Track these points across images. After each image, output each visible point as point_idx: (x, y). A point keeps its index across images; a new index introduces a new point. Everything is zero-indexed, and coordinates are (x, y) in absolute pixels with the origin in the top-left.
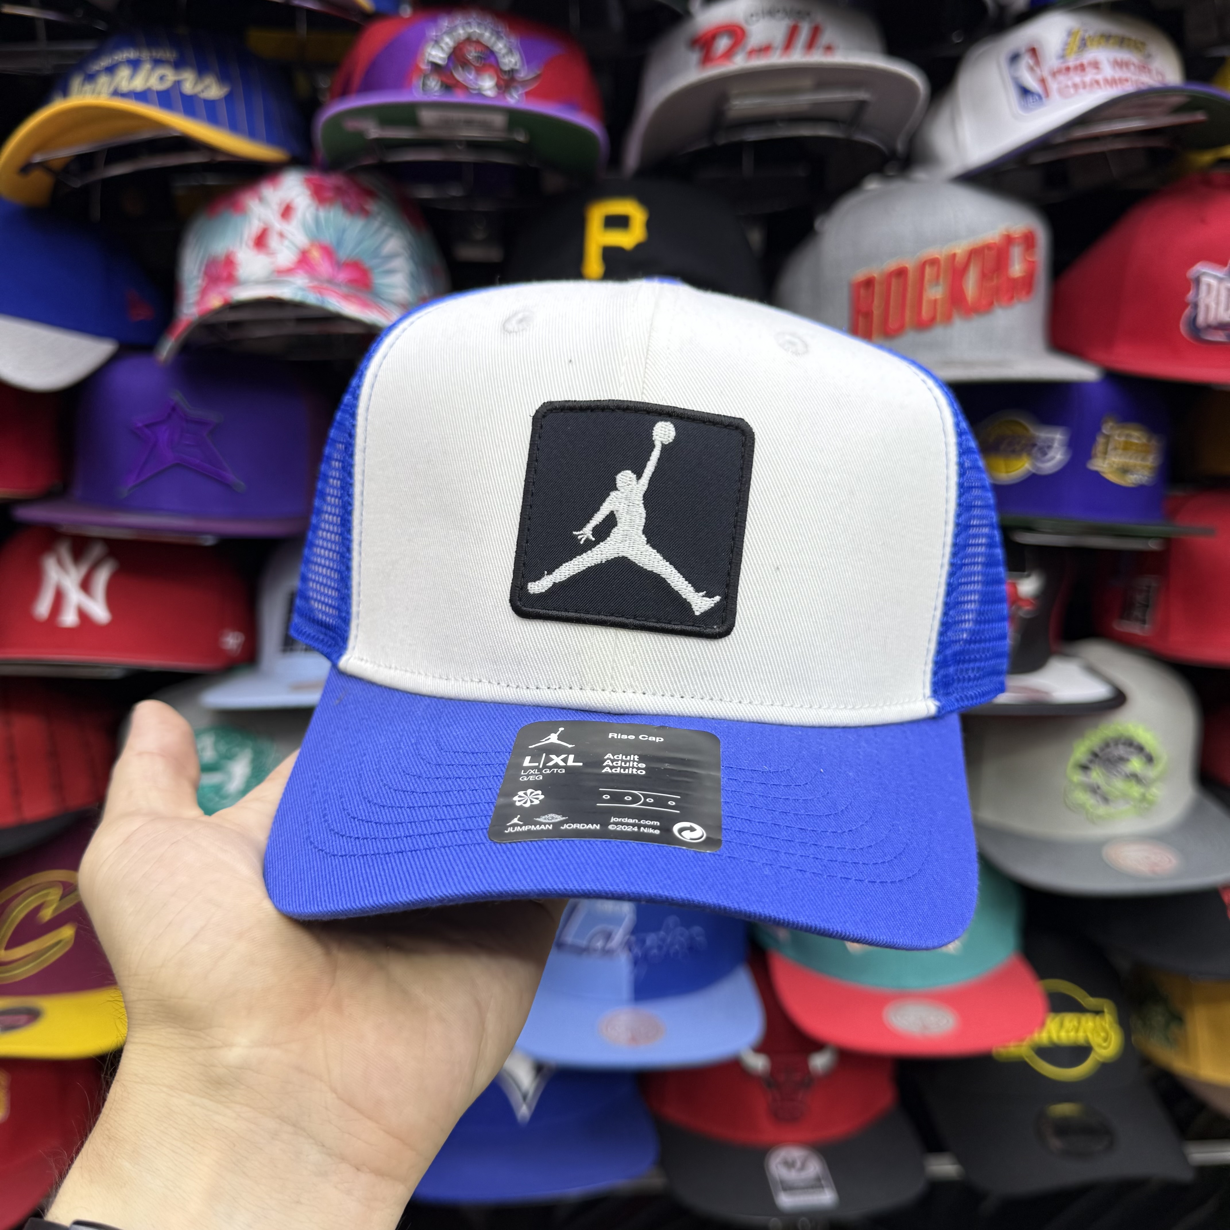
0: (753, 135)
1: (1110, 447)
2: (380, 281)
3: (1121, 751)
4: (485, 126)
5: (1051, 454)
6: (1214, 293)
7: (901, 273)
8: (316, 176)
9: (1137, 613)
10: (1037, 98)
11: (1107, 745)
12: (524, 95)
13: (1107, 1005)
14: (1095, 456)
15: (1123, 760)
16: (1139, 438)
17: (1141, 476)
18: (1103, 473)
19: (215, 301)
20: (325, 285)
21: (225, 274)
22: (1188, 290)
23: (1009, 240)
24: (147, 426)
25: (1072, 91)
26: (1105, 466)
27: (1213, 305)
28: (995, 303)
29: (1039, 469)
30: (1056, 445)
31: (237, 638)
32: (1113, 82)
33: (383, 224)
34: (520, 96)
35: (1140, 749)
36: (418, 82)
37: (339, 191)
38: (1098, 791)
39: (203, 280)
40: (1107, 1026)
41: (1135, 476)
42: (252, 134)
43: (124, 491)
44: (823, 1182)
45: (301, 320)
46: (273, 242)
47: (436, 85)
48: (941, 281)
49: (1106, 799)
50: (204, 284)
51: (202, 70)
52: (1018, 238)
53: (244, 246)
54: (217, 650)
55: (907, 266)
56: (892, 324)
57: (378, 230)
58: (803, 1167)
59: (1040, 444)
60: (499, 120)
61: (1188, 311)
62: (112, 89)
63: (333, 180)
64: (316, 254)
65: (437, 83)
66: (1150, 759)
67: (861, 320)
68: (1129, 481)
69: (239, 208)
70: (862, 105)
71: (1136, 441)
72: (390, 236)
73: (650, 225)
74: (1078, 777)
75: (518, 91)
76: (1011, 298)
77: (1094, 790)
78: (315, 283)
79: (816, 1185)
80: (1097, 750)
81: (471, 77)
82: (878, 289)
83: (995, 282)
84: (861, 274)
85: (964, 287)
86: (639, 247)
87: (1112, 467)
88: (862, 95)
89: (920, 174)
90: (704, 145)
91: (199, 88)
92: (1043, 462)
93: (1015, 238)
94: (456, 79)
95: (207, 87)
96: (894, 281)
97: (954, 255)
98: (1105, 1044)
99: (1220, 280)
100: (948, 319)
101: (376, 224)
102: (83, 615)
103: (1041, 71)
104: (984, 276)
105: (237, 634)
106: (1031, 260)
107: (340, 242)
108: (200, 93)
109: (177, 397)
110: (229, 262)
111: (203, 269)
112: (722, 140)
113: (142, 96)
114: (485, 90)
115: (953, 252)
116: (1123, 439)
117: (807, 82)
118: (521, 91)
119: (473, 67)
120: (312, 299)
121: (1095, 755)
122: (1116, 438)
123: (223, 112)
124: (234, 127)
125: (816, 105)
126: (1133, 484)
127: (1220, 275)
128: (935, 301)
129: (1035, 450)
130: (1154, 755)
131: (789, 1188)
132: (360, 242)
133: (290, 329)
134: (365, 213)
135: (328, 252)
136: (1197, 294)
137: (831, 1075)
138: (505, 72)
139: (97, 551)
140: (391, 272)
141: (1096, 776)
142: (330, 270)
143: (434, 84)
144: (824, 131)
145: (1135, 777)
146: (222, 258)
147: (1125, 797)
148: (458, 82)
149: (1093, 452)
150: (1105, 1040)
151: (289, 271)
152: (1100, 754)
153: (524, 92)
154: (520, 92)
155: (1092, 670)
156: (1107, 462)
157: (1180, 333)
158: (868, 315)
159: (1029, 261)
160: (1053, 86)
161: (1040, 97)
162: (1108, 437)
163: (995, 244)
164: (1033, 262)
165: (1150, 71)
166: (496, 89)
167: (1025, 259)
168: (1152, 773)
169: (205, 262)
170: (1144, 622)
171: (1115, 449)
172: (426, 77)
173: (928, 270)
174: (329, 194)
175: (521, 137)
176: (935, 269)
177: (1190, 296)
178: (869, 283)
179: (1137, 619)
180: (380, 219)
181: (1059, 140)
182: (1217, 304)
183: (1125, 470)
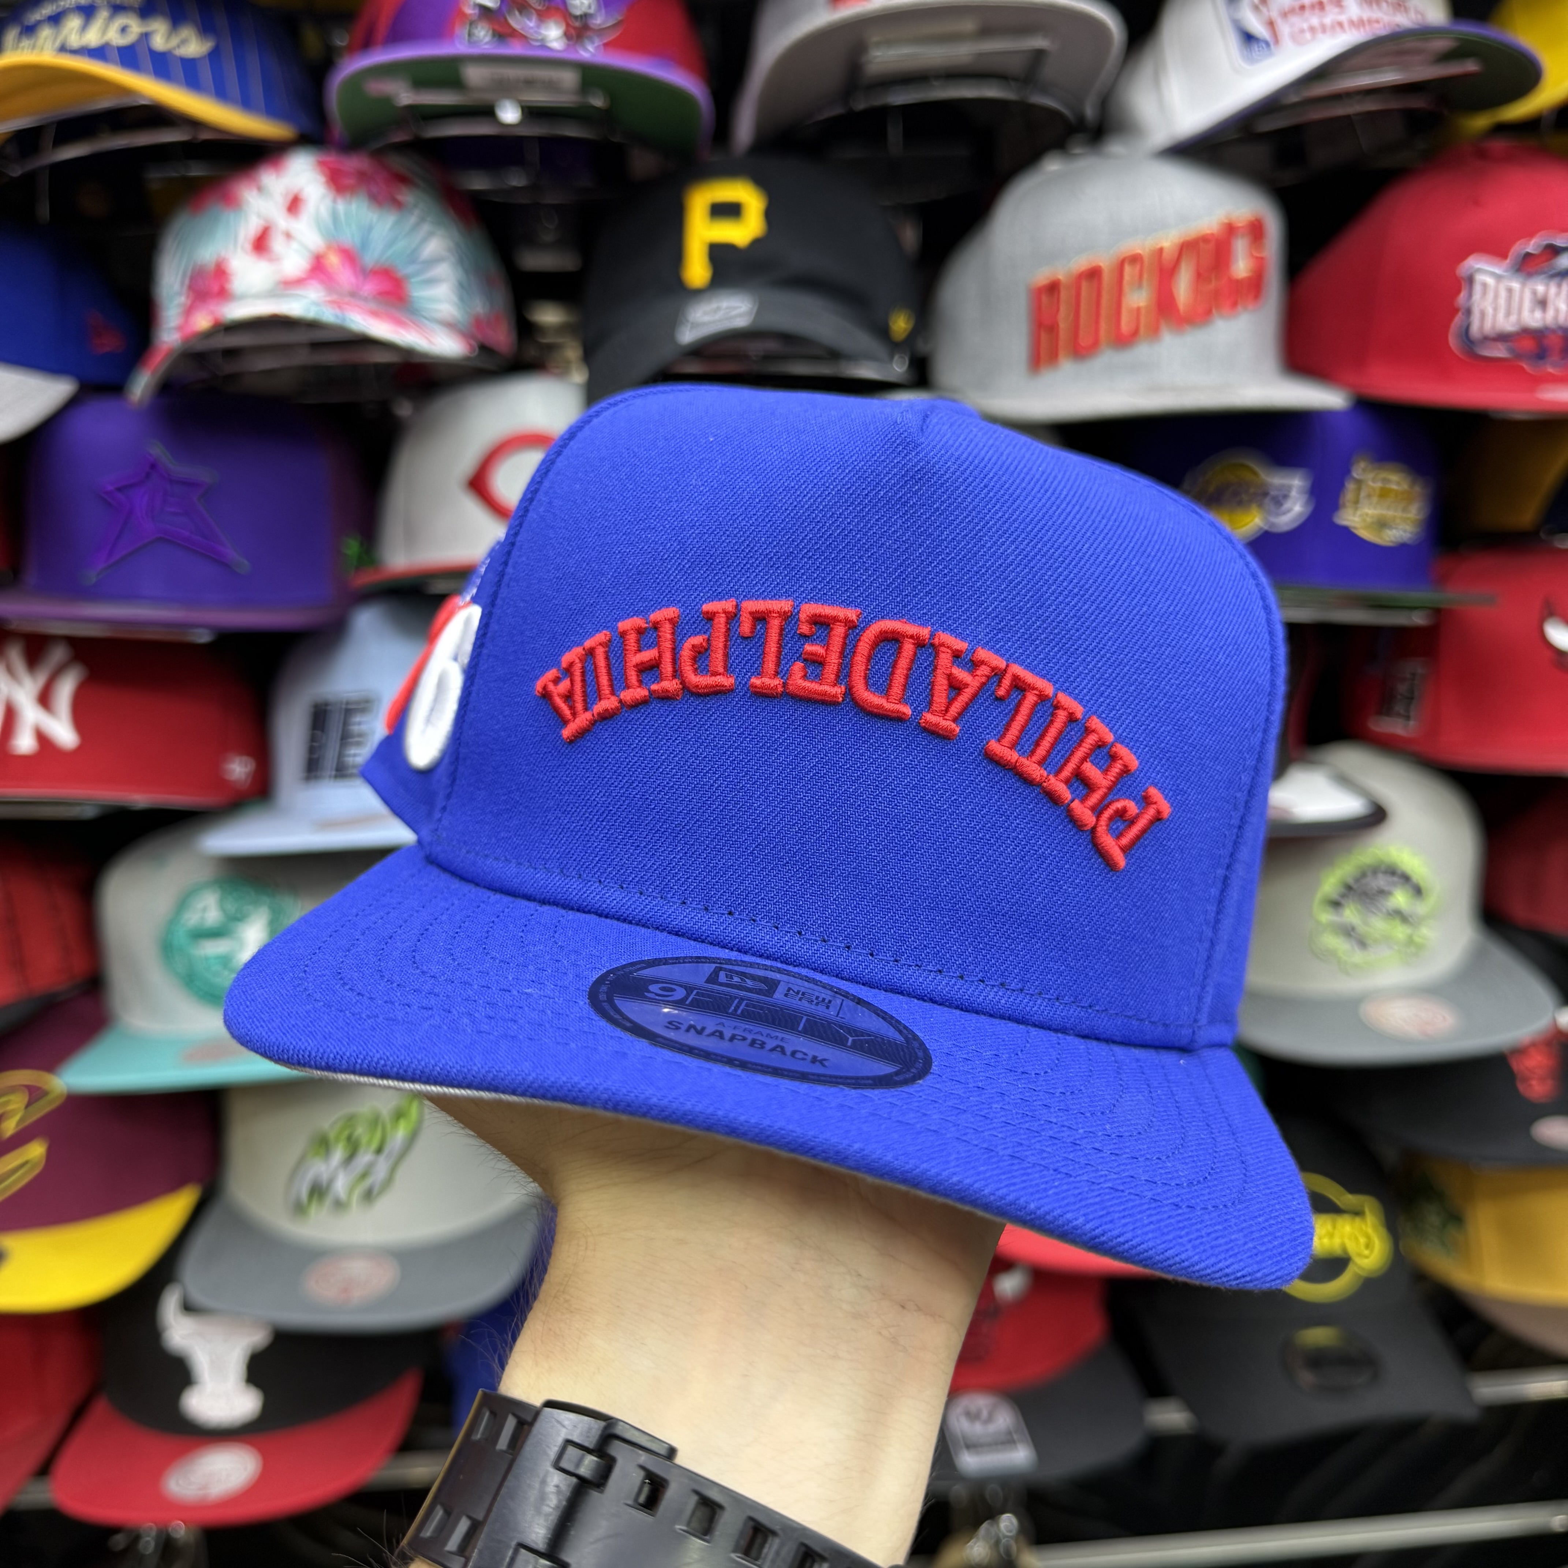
0: (900, 98)
1: (1363, 494)
2: (418, 293)
3: (1381, 881)
4: (551, 86)
5: (1287, 505)
6: (1490, 295)
7: (1094, 274)
8: (332, 158)
9: (1399, 708)
10: (1264, 45)
11: (1364, 875)
12: (602, 47)
13: (1369, 1204)
14: (1344, 506)
15: (1383, 893)
16: (1398, 484)
17: (1402, 533)
18: (1355, 528)
19: (202, 322)
20: (347, 299)
21: (216, 288)
22: (1459, 291)
23: (1230, 230)
24: (119, 489)
25: (1308, 35)
26: (1357, 519)
27: (1490, 311)
28: (1214, 311)
29: (1273, 525)
30: (1294, 493)
31: (246, 766)
32: (1358, 24)
33: (422, 220)
34: (597, 48)
35: (1405, 878)
36: (462, 31)
37: (363, 178)
38: (1352, 933)
39: (188, 297)
40: (1370, 1231)
41: (1394, 531)
42: (246, 104)
43: (92, 576)
44: (1015, 1437)
45: (317, 346)
46: (277, 244)
47: (485, 36)
48: (1145, 282)
49: (1362, 944)
50: (189, 302)
51: (177, 19)
52: (1242, 227)
53: (239, 250)
54: (221, 783)
55: (1101, 264)
56: (1085, 339)
57: (415, 227)
58: (990, 1419)
59: (1273, 493)
60: (569, 78)
61: (1458, 320)
62: (58, 44)
63: (355, 163)
64: (334, 260)
65: (487, 32)
66: (1418, 891)
67: (1044, 337)
68: (1388, 539)
69: (231, 201)
70: (1039, 55)
71: (1394, 487)
72: (431, 234)
73: (769, 214)
74: (1326, 917)
75: (593, 43)
76: (1234, 305)
77: (1348, 932)
78: (334, 297)
79: (1007, 1441)
80: (1351, 881)
81: (532, 24)
82: (1064, 295)
83: (1213, 285)
84: (1042, 276)
85: (1175, 291)
86: (756, 243)
87: (1364, 520)
88: (1039, 42)
89: (1115, 148)
90: (838, 110)
91: (174, 41)
92: (1278, 515)
93: (1238, 228)
94: (510, 27)
95: (184, 42)
96: (1084, 285)
97: (1161, 250)
98: (1366, 1252)
99: (1498, 278)
100: (1154, 332)
101: (413, 219)
102: (42, 738)
103: (1268, 11)
104: (1200, 277)
105: (245, 758)
106: (1258, 255)
107: (365, 243)
108: (174, 48)
109: (157, 450)
110: (220, 273)
111: (187, 282)
112: (861, 104)
113: (99, 53)
114: (551, 41)
115: (1159, 246)
116: (1379, 485)
117: (968, 25)
118: (598, 42)
119: (534, 12)
120: (328, 315)
121: (1349, 888)
122: (1370, 483)
123: (206, 74)
124: (221, 94)
125: (981, 55)
126: (1392, 542)
127: (1497, 271)
128: (1139, 309)
129: (1267, 500)
130: (1422, 884)
131: (972, 1446)
132: (390, 244)
133: (303, 358)
134: (398, 205)
135: (349, 256)
136: (1470, 295)
137: (1022, 1303)
138: (576, 17)
139: (58, 654)
140: (432, 282)
141: (1351, 914)
142: (353, 279)
143: (483, 33)
144: (992, 92)
145: (1400, 915)
146: (212, 267)
147: (1387, 940)
148: (514, 30)
149: (1341, 501)
150: (1367, 1246)
151: (298, 282)
152: (1355, 887)
153: (601, 43)
154: (596, 44)
155: (1344, 781)
156: (1359, 513)
157: (1449, 348)
158: (1053, 329)
159: (1257, 258)
160: (1284, 29)
161: (1267, 44)
162: (1359, 482)
163: (1212, 234)
164: (1262, 258)
165: (1406, 10)
166: (565, 40)
167: (1252, 255)
168: (1421, 908)
169: (189, 273)
170: (1408, 718)
171: (1369, 496)
172: (472, 23)
173: (1127, 269)
174: (350, 181)
175: (598, 101)
176: (1138, 267)
177: (1462, 298)
178: (1053, 288)
179: (1399, 715)
180: (417, 212)
181: (1294, 99)
182: (1496, 309)
183: (1382, 524)
